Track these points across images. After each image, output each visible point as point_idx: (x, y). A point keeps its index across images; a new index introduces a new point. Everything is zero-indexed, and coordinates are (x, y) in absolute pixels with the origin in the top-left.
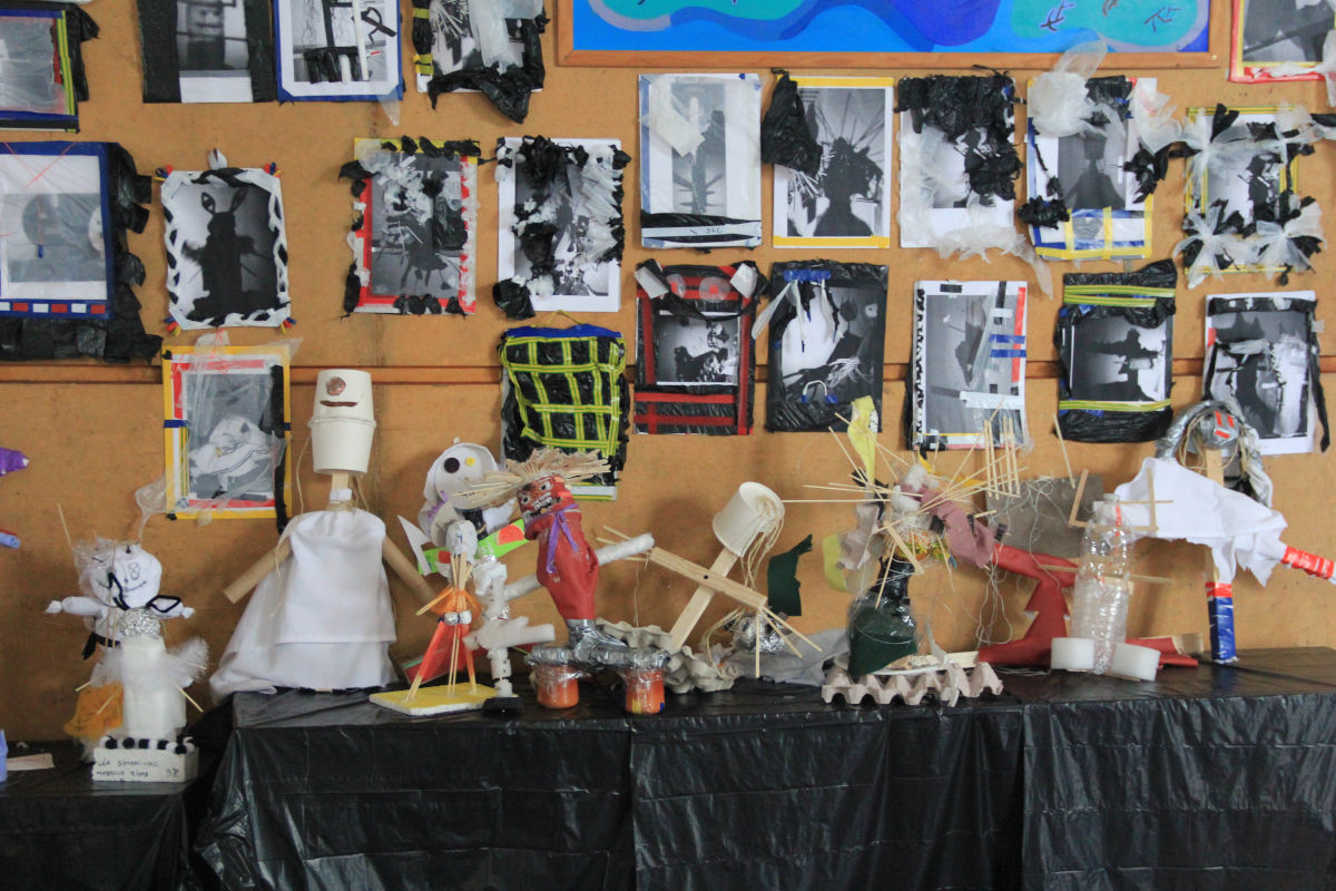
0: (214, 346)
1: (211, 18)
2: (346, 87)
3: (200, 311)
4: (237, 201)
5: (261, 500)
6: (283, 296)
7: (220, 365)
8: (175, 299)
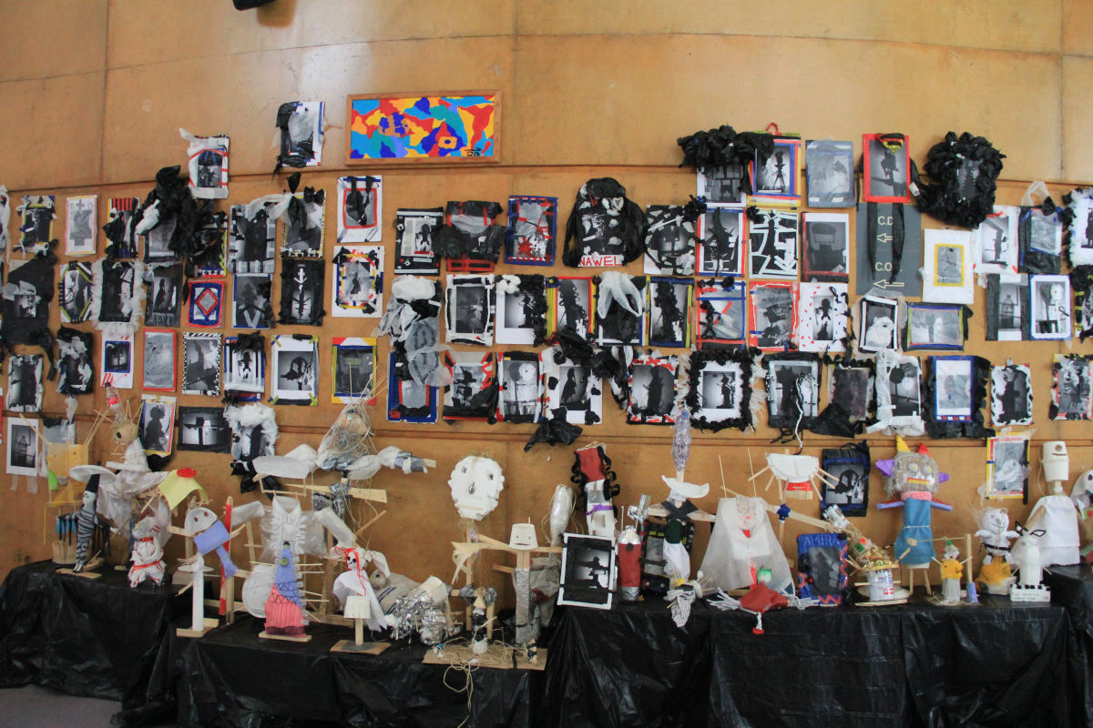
0: (1007, 433)
1: (1010, 310)
2: (1053, 335)
3: (1002, 419)
4: (1016, 377)
5: (1018, 491)
6: (1030, 413)
7: (1008, 439)
8: (994, 414)
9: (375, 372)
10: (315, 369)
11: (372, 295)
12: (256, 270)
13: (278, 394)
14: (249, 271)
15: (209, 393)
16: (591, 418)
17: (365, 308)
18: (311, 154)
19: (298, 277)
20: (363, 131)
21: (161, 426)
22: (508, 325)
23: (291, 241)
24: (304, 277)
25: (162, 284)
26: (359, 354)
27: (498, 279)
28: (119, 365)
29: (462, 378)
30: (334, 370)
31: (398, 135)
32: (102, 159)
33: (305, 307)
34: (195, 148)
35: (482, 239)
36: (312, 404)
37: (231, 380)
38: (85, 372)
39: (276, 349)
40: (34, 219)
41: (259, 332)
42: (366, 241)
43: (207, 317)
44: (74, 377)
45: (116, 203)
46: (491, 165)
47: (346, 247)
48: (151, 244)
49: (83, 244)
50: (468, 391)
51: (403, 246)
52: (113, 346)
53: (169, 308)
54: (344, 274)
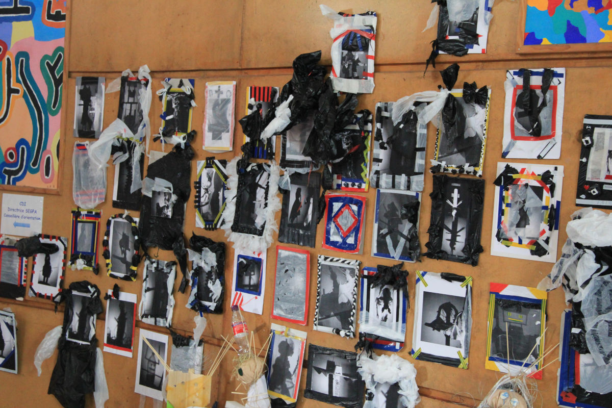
9: (543, 334)
10: (467, 321)
11: (543, 232)
12: (402, 187)
13: (421, 346)
14: (393, 187)
15: (342, 333)
17: (534, 248)
18: (474, 38)
19: (451, 200)
20: (544, 6)
21: (289, 366)
23: (446, 152)
24: (459, 200)
25: (298, 194)
26: (523, 309)
28: (250, 285)
30: (490, 324)
31: (591, 10)
32: (242, 38)
33: (458, 239)
34: (340, 27)
36: (461, 366)
37: (367, 321)
38: (216, 288)
39: (421, 289)
40: (174, 106)
41: (402, 265)
42: (539, 157)
43: (344, 239)
44: (203, 293)
45: (255, 92)
47: (512, 165)
48: (288, 145)
49: (220, 138)
51: (590, 167)
52: (245, 262)
53: (305, 224)
54: (509, 200)
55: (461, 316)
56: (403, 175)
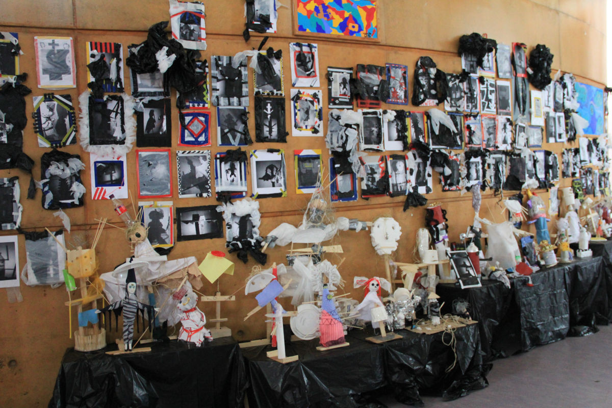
5: (557, 211)
6: (558, 176)
10: (284, 172)
11: (316, 122)
12: (235, 104)
13: (258, 191)
14: (229, 104)
16: (428, 190)
17: (313, 130)
18: (269, 25)
19: (267, 110)
20: (305, 13)
22: (390, 139)
23: (260, 85)
24: (271, 110)
25: (151, 114)
26: (312, 160)
27: (385, 112)
28: (111, 181)
29: (370, 172)
30: (296, 172)
31: (326, 19)
32: (74, 6)
33: (273, 130)
34: (176, 9)
35: (375, 88)
36: (283, 196)
37: (221, 184)
38: (78, 189)
39: (253, 160)
41: (240, 148)
42: (311, 86)
43: (196, 139)
44: (63, 194)
45: (94, 46)
46: (376, 44)
47: (299, 90)
48: (139, 82)
49: (61, 79)
50: (374, 179)
51: (333, 90)
52: (104, 165)
53: (161, 133)
54: (298, 108)
55: (280, 170)
56: (235, 98)
